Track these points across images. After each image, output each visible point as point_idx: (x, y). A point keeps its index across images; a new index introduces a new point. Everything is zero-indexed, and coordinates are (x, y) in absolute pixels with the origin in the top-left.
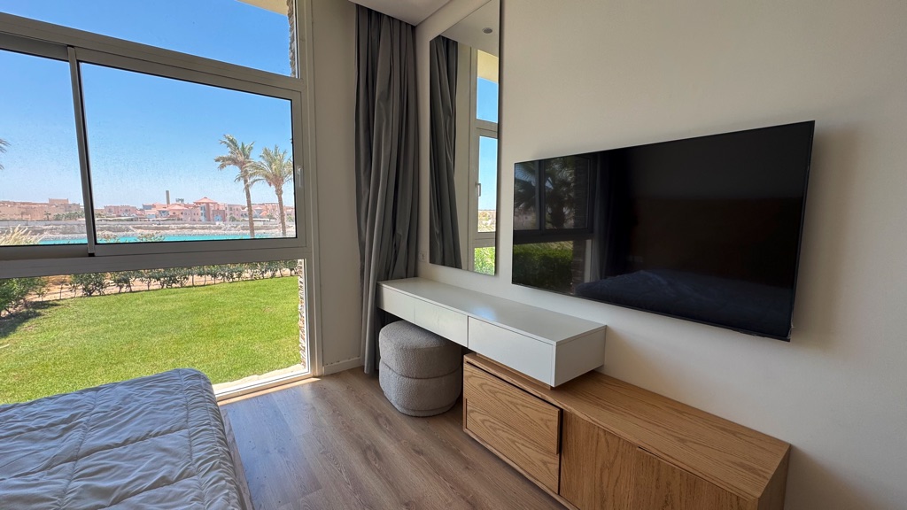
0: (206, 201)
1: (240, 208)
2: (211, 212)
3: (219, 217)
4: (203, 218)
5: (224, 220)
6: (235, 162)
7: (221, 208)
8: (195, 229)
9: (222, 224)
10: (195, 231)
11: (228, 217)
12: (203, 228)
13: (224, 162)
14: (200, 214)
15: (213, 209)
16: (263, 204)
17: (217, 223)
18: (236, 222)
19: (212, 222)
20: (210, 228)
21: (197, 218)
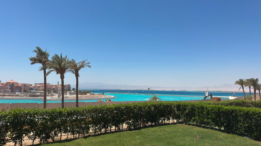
0: (12, 82)
1: (29, 85)
2: (14, 88)
3: (18, 90)
4: (9, 90)
5: (20, 91)
6: (40, 62)
7: (19, 86)
8: (5, 96)
9: (19, 93)
10: (5, 97)
11: (23, 90)
12: (9, 96)
13: (34, 61)
14: (8, 88)
15: (15, 86)
16: (41, 84)
17: (17, 93)
18: (26, 93)
19: (14, 92)
20: (13, 96)
21: (6, 90)
